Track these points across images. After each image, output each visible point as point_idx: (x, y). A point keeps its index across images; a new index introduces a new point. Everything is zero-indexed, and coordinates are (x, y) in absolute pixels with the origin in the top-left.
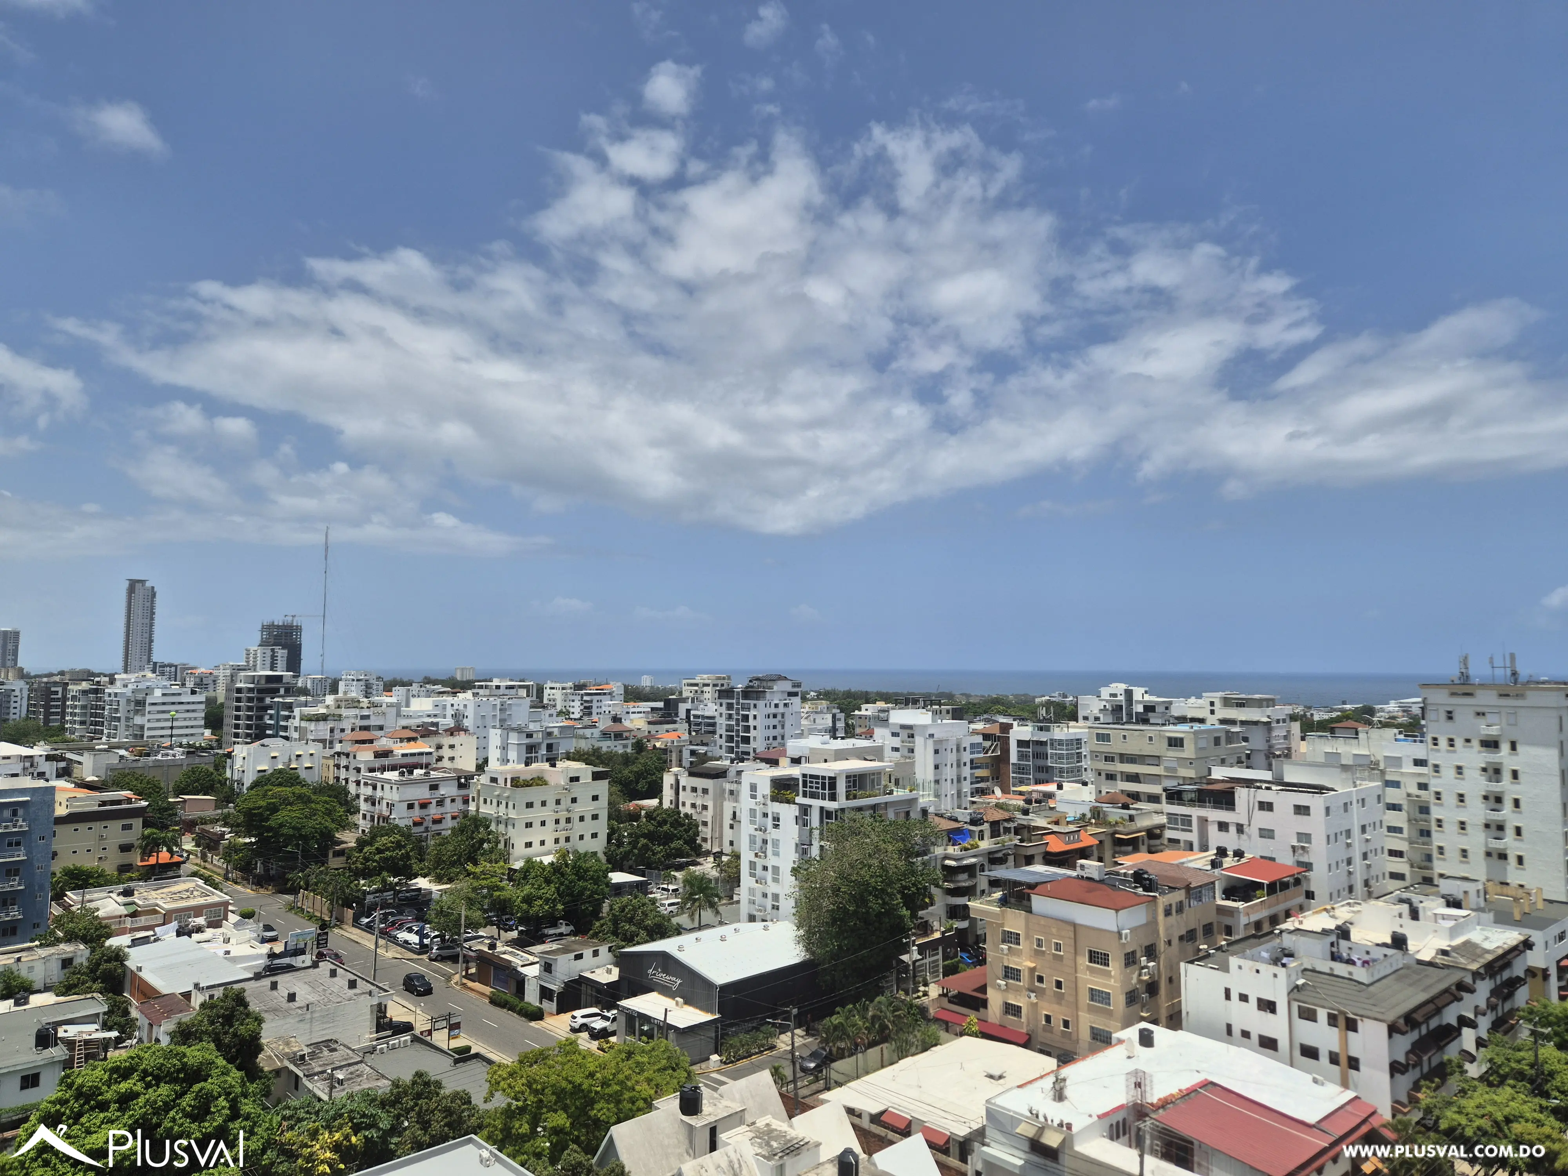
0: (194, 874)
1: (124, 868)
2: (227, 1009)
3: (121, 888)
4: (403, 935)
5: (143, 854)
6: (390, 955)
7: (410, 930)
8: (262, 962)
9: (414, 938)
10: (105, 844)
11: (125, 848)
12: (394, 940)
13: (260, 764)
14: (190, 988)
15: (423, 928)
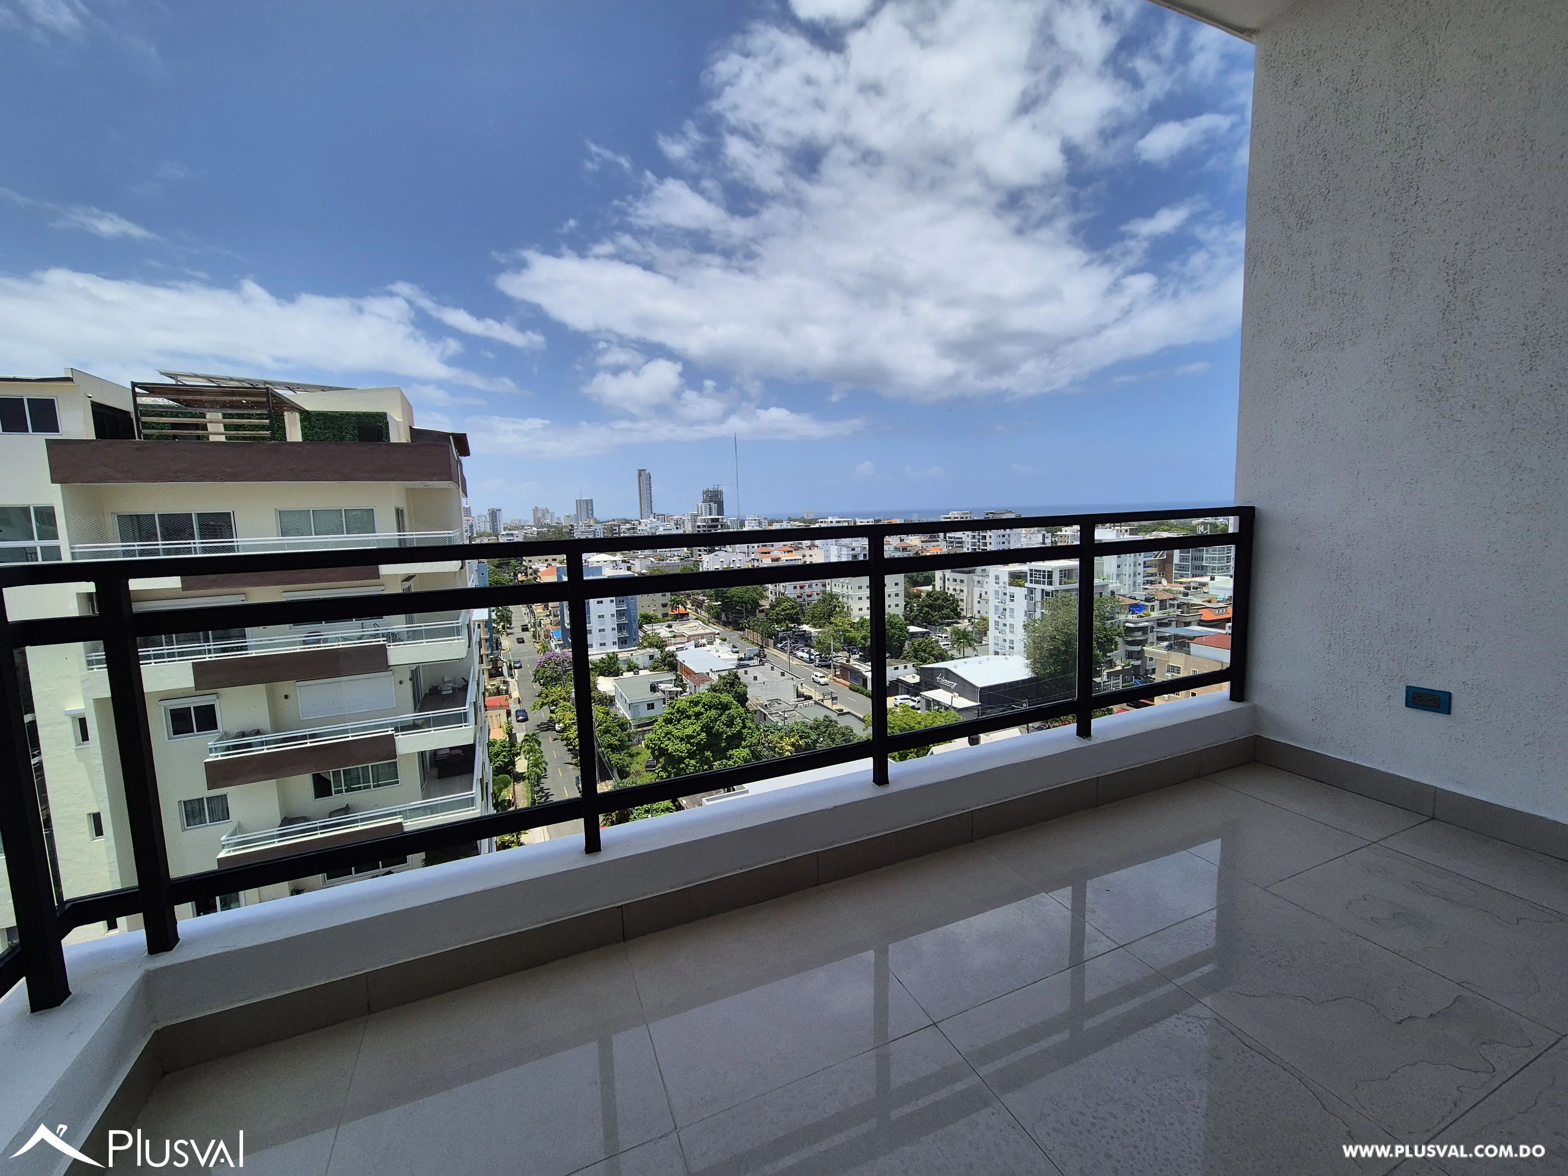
0: (697, 619)
1: (665, 615)
2: (731, 680)
3: (666, 624)
4: (800, 654)
5: (672, 608)
6: (794, 663)
7: (803, 651)
8: (736, 662)
9: (806, 656)
10: (655, 603)
11: (664, 605)
12: (795, 656)
13: (715, 565)
14: (709, 671)
15: (810, 650)
